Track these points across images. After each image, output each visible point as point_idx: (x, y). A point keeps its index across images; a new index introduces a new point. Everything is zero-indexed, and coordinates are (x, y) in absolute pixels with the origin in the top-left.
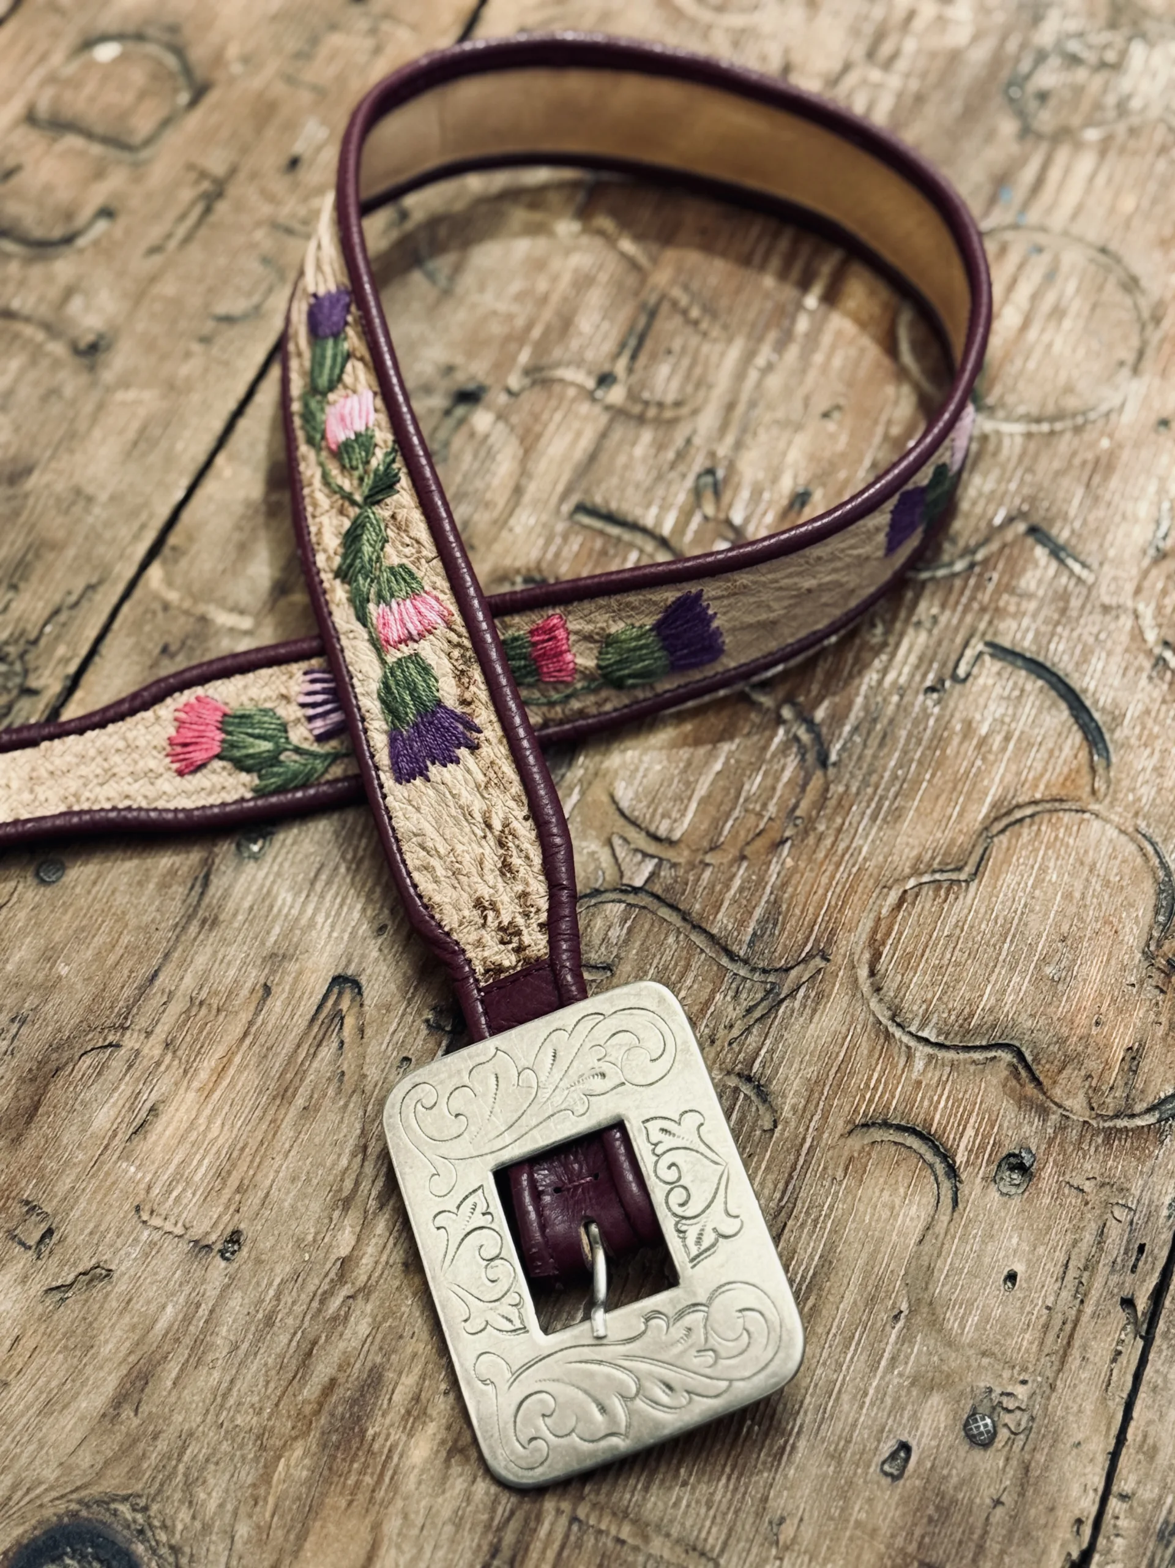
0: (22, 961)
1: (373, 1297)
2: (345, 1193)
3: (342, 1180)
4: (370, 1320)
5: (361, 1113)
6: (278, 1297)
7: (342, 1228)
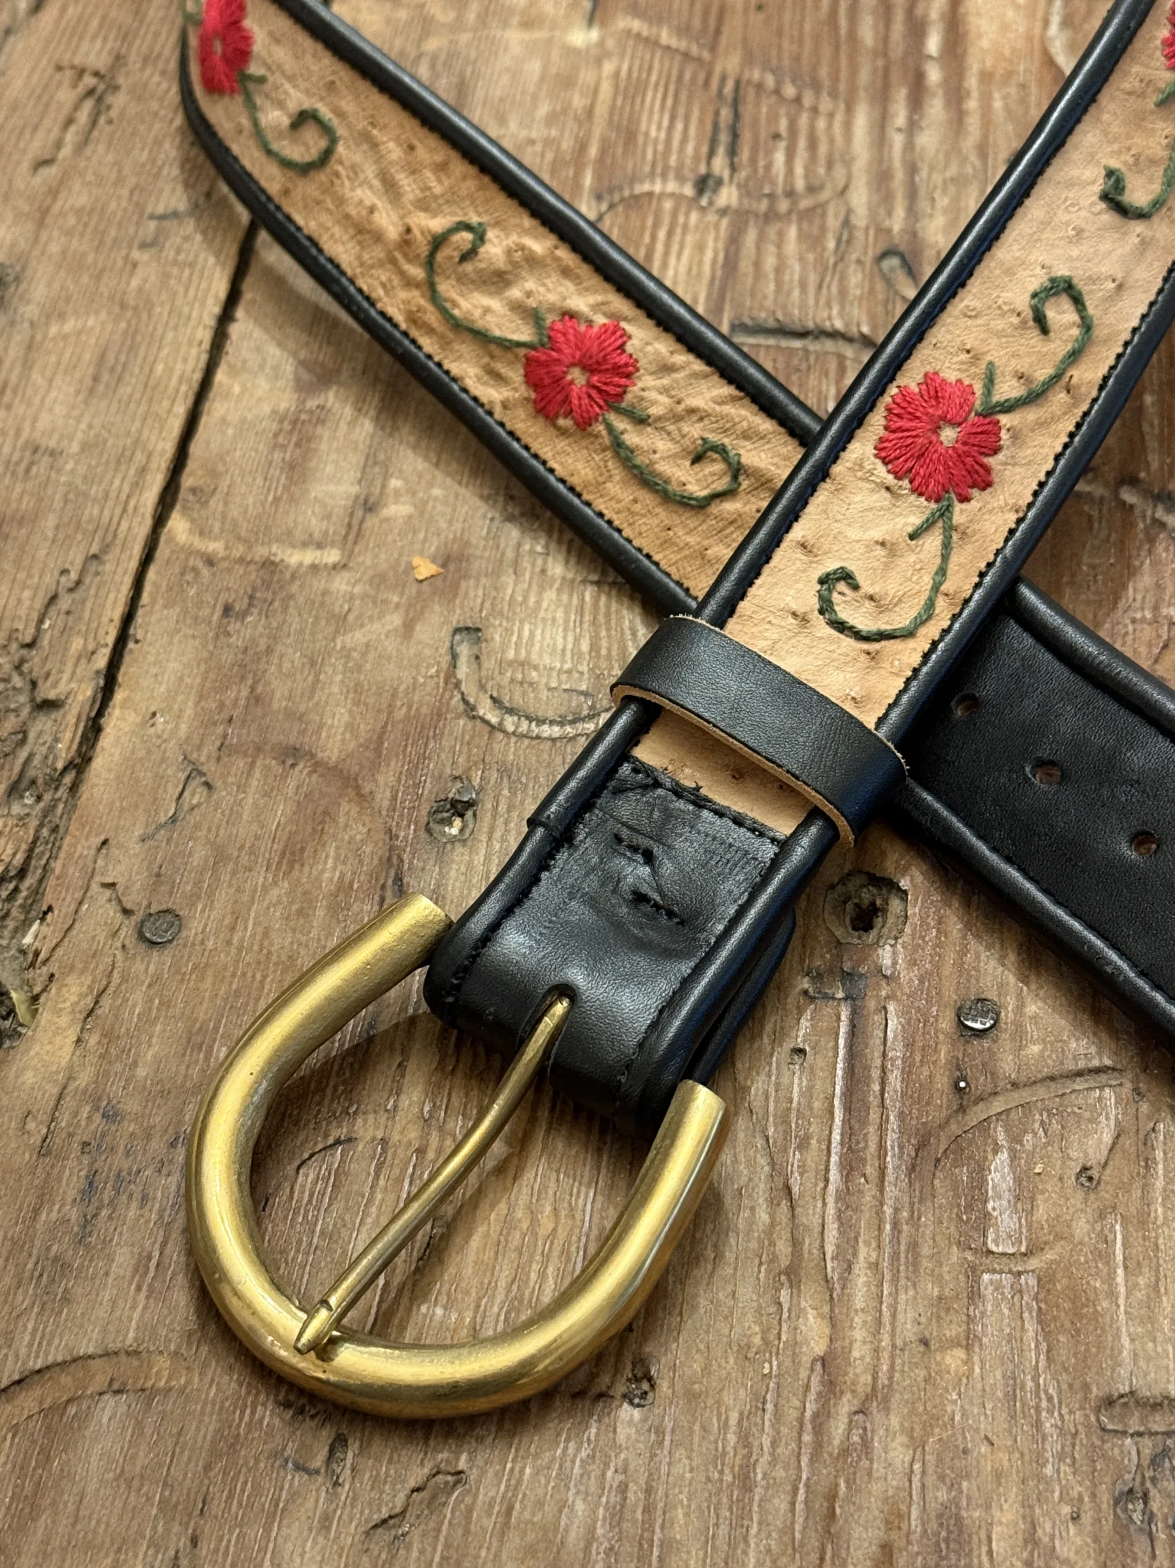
0: (157, 1060)
1: (893, 1402)
2: (784, 1262)
3: (772, 1244)
4: (904, 1439)
5: (760, 1142)
6: (745, 1440)
7: (801, 1313)
